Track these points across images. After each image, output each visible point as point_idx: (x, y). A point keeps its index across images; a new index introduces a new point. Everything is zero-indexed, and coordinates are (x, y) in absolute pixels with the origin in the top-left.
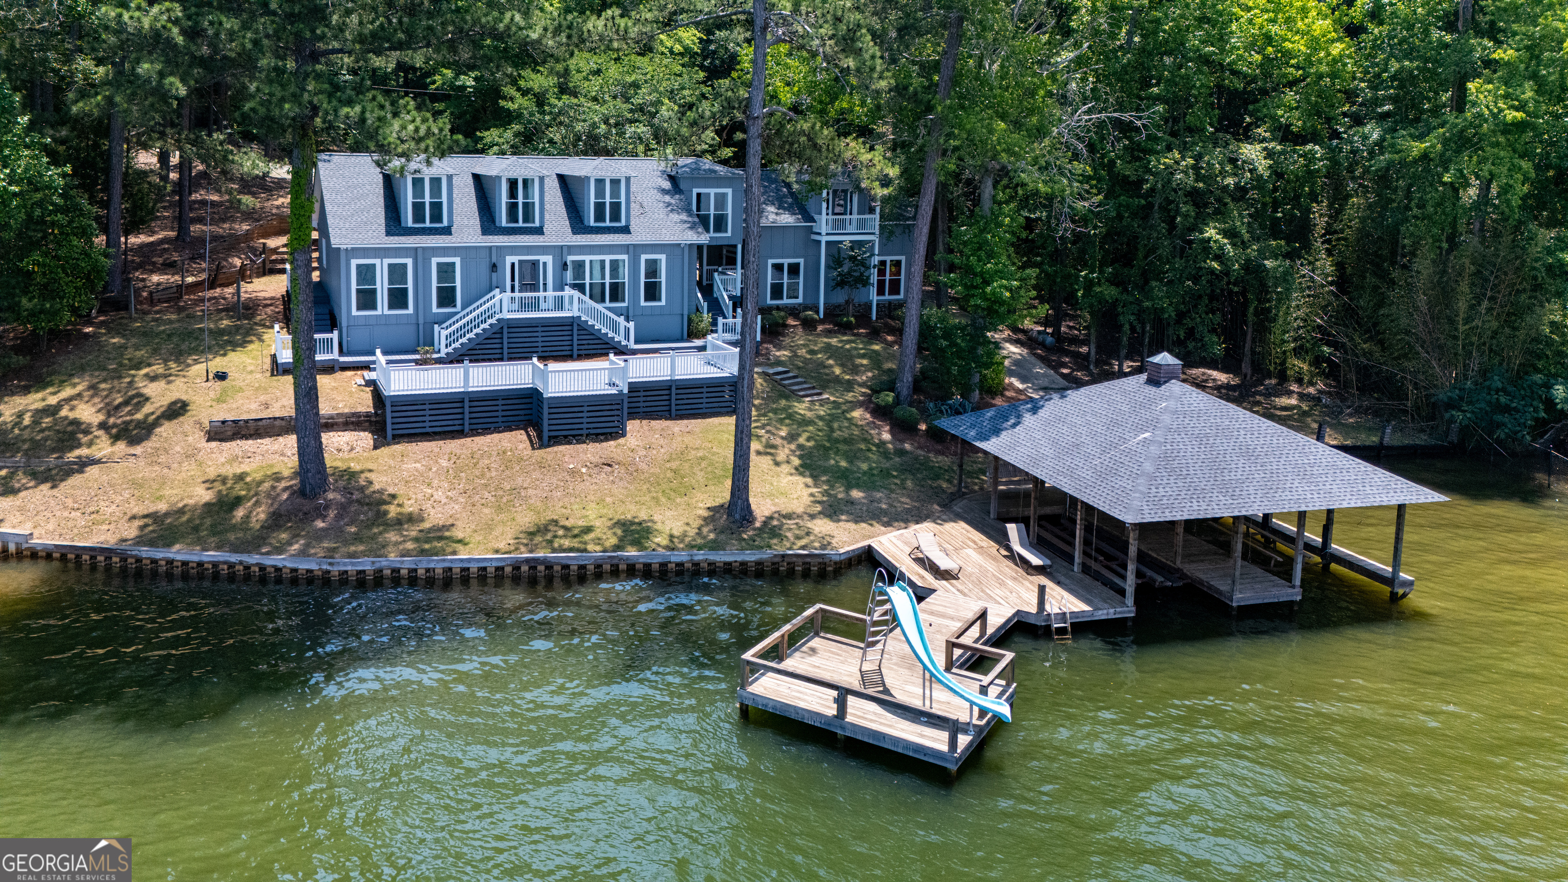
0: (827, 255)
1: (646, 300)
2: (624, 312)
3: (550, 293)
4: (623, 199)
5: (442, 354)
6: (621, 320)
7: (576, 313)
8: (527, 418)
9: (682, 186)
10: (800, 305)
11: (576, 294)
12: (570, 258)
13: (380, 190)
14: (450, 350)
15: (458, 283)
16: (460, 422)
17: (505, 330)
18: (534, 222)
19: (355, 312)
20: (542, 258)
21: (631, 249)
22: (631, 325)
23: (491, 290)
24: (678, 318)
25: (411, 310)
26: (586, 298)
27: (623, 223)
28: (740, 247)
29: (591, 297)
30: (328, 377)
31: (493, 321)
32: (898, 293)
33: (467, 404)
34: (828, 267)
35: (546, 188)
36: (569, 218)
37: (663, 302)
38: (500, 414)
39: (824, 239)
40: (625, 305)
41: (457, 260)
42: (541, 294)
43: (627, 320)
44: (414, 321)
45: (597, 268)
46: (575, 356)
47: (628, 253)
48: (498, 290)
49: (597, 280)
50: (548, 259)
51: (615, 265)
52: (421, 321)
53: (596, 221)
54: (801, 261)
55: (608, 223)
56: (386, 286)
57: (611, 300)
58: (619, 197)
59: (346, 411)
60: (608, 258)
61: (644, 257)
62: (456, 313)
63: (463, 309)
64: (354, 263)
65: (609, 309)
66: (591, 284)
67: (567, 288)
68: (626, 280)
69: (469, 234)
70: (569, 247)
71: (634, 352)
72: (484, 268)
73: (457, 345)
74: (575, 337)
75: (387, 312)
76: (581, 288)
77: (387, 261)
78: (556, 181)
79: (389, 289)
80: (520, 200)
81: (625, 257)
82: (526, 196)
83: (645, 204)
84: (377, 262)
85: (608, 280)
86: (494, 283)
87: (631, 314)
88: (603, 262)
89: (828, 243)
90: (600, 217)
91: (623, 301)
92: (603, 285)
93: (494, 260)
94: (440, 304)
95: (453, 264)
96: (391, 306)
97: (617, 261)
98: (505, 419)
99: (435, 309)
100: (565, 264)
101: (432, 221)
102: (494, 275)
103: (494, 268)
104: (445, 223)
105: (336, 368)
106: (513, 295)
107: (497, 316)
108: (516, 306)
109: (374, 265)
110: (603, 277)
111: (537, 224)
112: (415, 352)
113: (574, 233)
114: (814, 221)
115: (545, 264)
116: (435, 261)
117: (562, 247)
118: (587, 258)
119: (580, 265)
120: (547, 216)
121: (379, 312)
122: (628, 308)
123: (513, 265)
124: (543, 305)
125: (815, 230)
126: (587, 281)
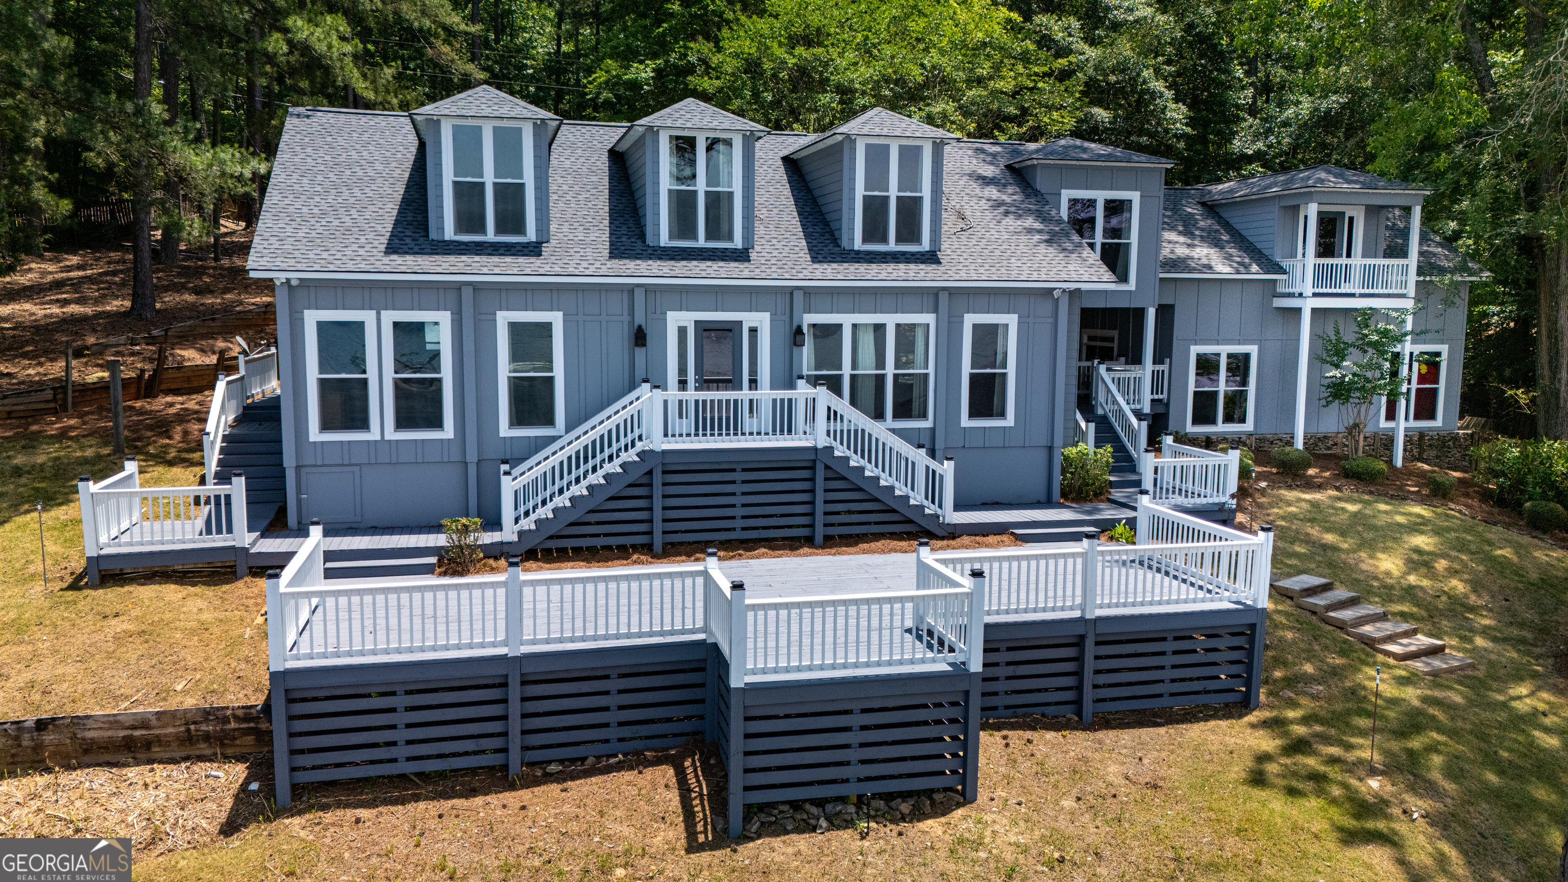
0: (1314, 336)
1: (973, 414)
2: (926, 440)
3: (766, 394)
4: (926, 192)
5: (508, 533)
6: (920, 457)
7: (822, 441)
8: (687, 727)
9: (1041, 182)
10: (1250, 435)
11: (823, 395)
12: (809, 319)
13: (402, 173)
14: (528, 524)
15: (559, 372)
16: (497, 743)
17: (658, 479)
18: (730, 238)
19: (315, 434)
20: (749, 319)
21: (943, 298)
22: (947, 469)
23: (632, 387)
24: (1042, 455)
25: (448, 431)
26: (843, 406)
27: (926, 245)
28: (1151, 313)
29: (853, 402)
30: (209, 592)
31: (631, 456)
32: (1432, 416)
33: (515, 692)
34: (1314, 357)
35: (759, 181)
36: (808, 236)
37: (1010, 421)
38: (613, 717)
39: (1308, 305)
40: (927, 424)
41: (556, 318)
42: (745, 394)
43: (932, 454)
44: (456, 456)
45: (867, 342)
46: (819, 539)
47: (936, 310)
48: (646, 386)
49: (868, 369)
50: (761, 320)
51: (905, 333)
52: (472, 456)
53: (865, 240)
54: (1253, 350)
55: (892, 245)
56: (389, 374)
57: (897, 415)
58: (917, 187)
59: (190, 702)
60: (891, 320)
61: (970, 320)
62: (554, 439)
63: (568, 430)
64: (312, 318)
65: (893, 431)
66: (853, 377)
67: (801, 383)
68: (931, 370)
69: (583, 258)
70: (808, 292)
71: (953, 534)
72: (620, 336)
73: (545, 512)
74: (820, 497)
75: (391, 434)
76: (834, 385)
77: (390, 317)
78: (782, 170)
79: (399, 385)
80: (701, 186)
81: (929, 318)
82: (713, 176)
83: (968, 213)
84: (367, 317)
85: (890, 370)
86: (640, 373)
87: (939, 445)
88: (879, 329)
89: (1314, 311)
90: (875, 230)
91: (923, 415)
92: (880, 380)
93: (640, 319)
94: (518, 420)
95: (547, 328)
96: (404, 421)
97: (913, 327)
98: (626, 732)
99: (505, 430)
100: (799, 331)
101: (501, 228)
102: (640, 352)
103: (640, 338)
104: (531, 234)
105: (242, 568)
106: (684, 395)
107: (639, 446)
108: (687, 424)
109: (360, 325)
110: (880, 362)
111: (738, 242)
112: (437, 528)
113: (815, 259)
114: (1284, 272)
115: (753, 331)
116: (504, 318)
117: (792, 291)
118: (847, 320)
119: (829, 333)
120: (760, 230)
121: (373, 435)
122: (933, 430)
123: (682, 331)
124: (748, 423)
125: (1280, 289)
126: (846, 371)
